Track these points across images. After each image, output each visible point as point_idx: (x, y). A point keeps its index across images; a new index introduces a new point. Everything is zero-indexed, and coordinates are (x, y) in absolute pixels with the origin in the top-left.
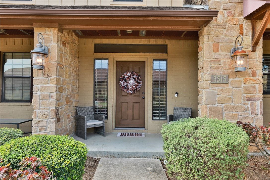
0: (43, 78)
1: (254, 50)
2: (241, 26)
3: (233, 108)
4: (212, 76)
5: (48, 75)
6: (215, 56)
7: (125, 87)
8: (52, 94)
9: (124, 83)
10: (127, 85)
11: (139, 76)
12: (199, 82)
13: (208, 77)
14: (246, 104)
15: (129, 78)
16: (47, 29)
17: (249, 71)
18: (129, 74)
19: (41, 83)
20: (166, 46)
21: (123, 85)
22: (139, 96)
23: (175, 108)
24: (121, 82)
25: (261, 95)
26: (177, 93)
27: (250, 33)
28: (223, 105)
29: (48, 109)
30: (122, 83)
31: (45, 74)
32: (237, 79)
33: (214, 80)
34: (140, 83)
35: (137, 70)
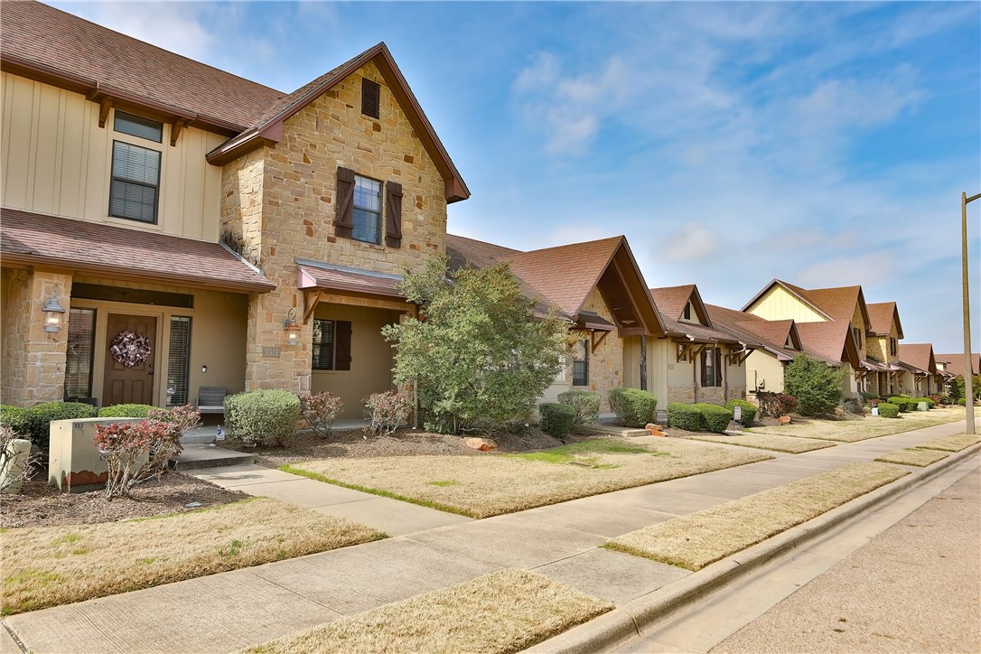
0: (46, 343)
1: (305, 323)
2: (295, 296)
3: (284, 383)
4: (264, 348)
5: (54, 339)
6: (268, 326)
7: (122, 355)
8: (59, 366)
9: (121, 350)
10: (126, 353)
11: (146, 339)
12: (248, 355)
13: (259, 350)
14: (296, 379)
15: (131, 340)
16: (56, 275)
17: (300, 345)
18: (131, 335)
19: (44, 350)
20: (192, 297)
21: (119, 353)
22: (144, 370)
23: (201, 389)
24: (115, 347)
25: (310, 370)
26: (205, 367)
27: (302, 305)
28: (274, 380)
29: (53, 386)
30: (118, 350)
31: (49, 338)
32: (288, 352)
33: (267, 353)
34: (147, 350)
35: (141, 329)
